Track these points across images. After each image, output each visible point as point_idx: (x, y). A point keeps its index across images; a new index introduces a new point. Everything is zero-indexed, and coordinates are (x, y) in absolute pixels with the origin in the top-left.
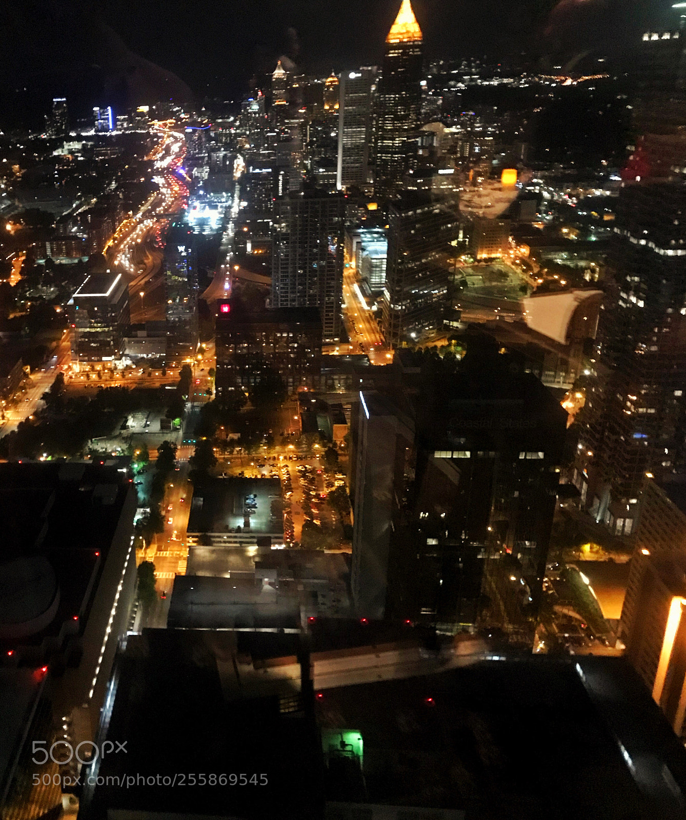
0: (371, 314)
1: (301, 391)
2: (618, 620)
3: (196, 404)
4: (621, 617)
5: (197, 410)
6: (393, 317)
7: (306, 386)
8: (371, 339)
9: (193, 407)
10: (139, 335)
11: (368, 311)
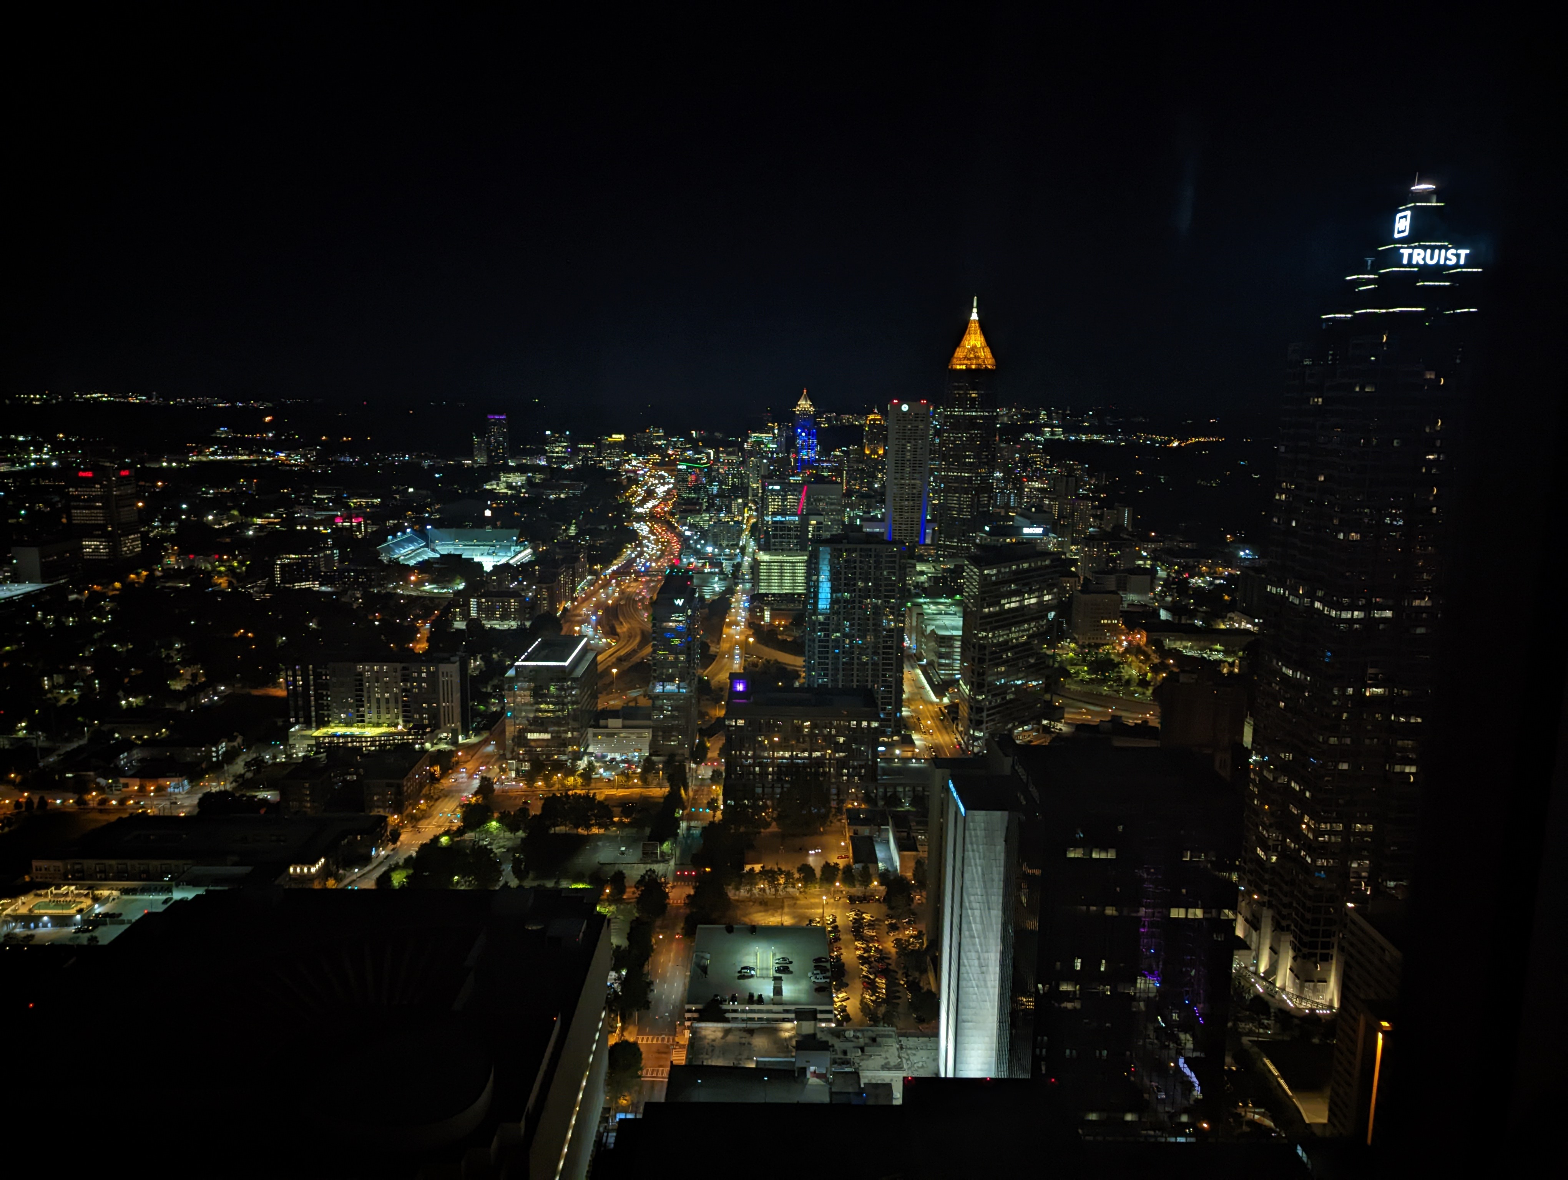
0: (943, 709)
1: (850, 806)
2: (1324, 1125)
3: (693, 824)
4: (1329, 1120)
5: (696, 832)
6: (974, 709)
7: (857, 800)
8: (944, 740)
9: (689, 828)
10: (610, 725)
11: (937, 704)
